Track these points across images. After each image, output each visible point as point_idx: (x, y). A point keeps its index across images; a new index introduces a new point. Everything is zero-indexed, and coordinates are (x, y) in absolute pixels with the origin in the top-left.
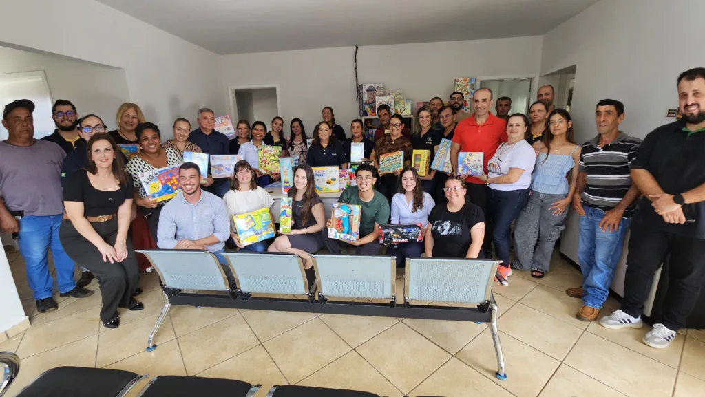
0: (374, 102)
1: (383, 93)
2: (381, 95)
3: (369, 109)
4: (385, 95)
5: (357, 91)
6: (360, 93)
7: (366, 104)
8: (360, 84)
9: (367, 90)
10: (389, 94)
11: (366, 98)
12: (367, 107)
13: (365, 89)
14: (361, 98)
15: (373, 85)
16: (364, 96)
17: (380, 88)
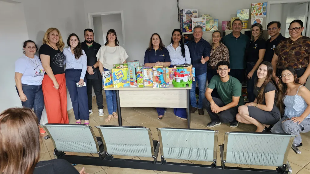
0: (191, 22)
1: (197, 15)
2: (196, 17)
3: (187, 27)
4: (198, 17)
5: (179, 14)
6: (181, 16)
7: (185, 24)
8: (180, 9)
9: (186, 14)
10: (202, 16)
11: (185, 19)
12: (186, 26)
13: (184, 12)
14: (182, 19)
15: (190, 10)
16: (183, 18)
17: (195, 12)
